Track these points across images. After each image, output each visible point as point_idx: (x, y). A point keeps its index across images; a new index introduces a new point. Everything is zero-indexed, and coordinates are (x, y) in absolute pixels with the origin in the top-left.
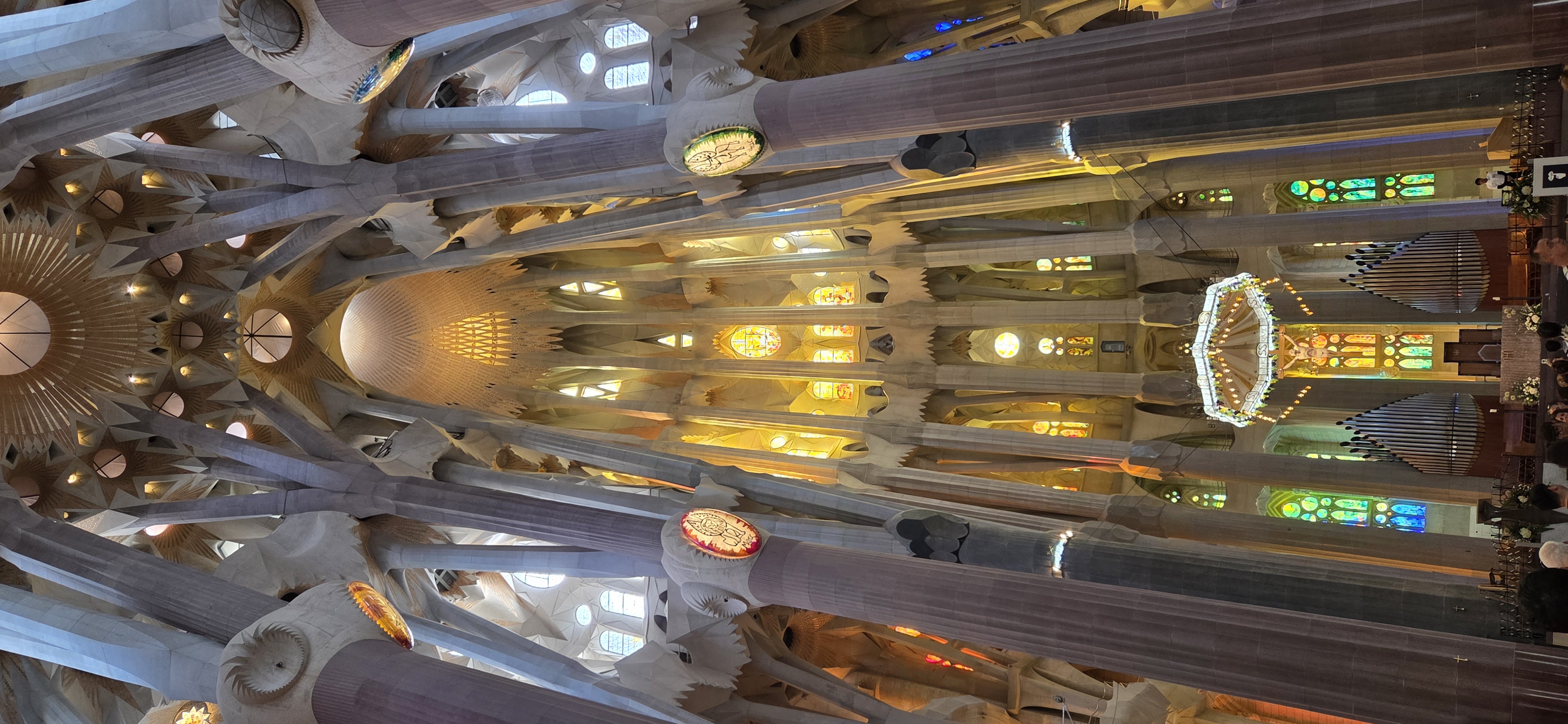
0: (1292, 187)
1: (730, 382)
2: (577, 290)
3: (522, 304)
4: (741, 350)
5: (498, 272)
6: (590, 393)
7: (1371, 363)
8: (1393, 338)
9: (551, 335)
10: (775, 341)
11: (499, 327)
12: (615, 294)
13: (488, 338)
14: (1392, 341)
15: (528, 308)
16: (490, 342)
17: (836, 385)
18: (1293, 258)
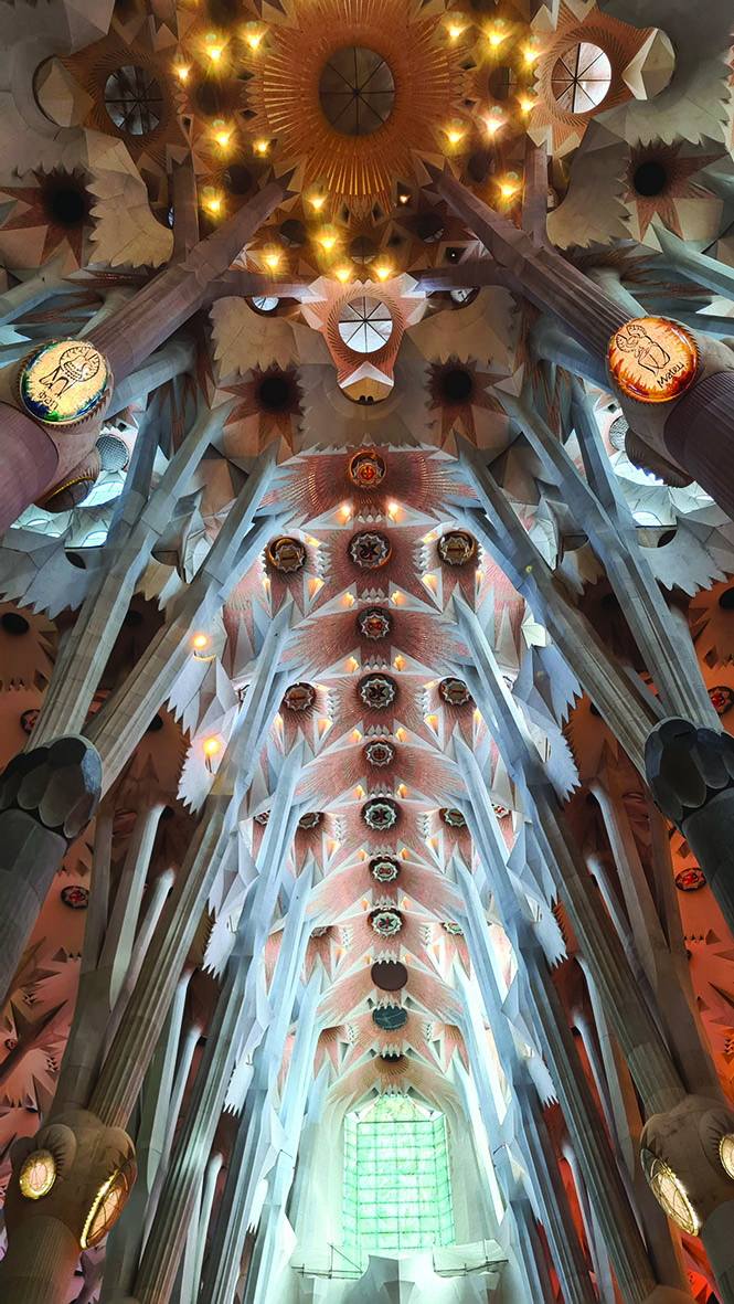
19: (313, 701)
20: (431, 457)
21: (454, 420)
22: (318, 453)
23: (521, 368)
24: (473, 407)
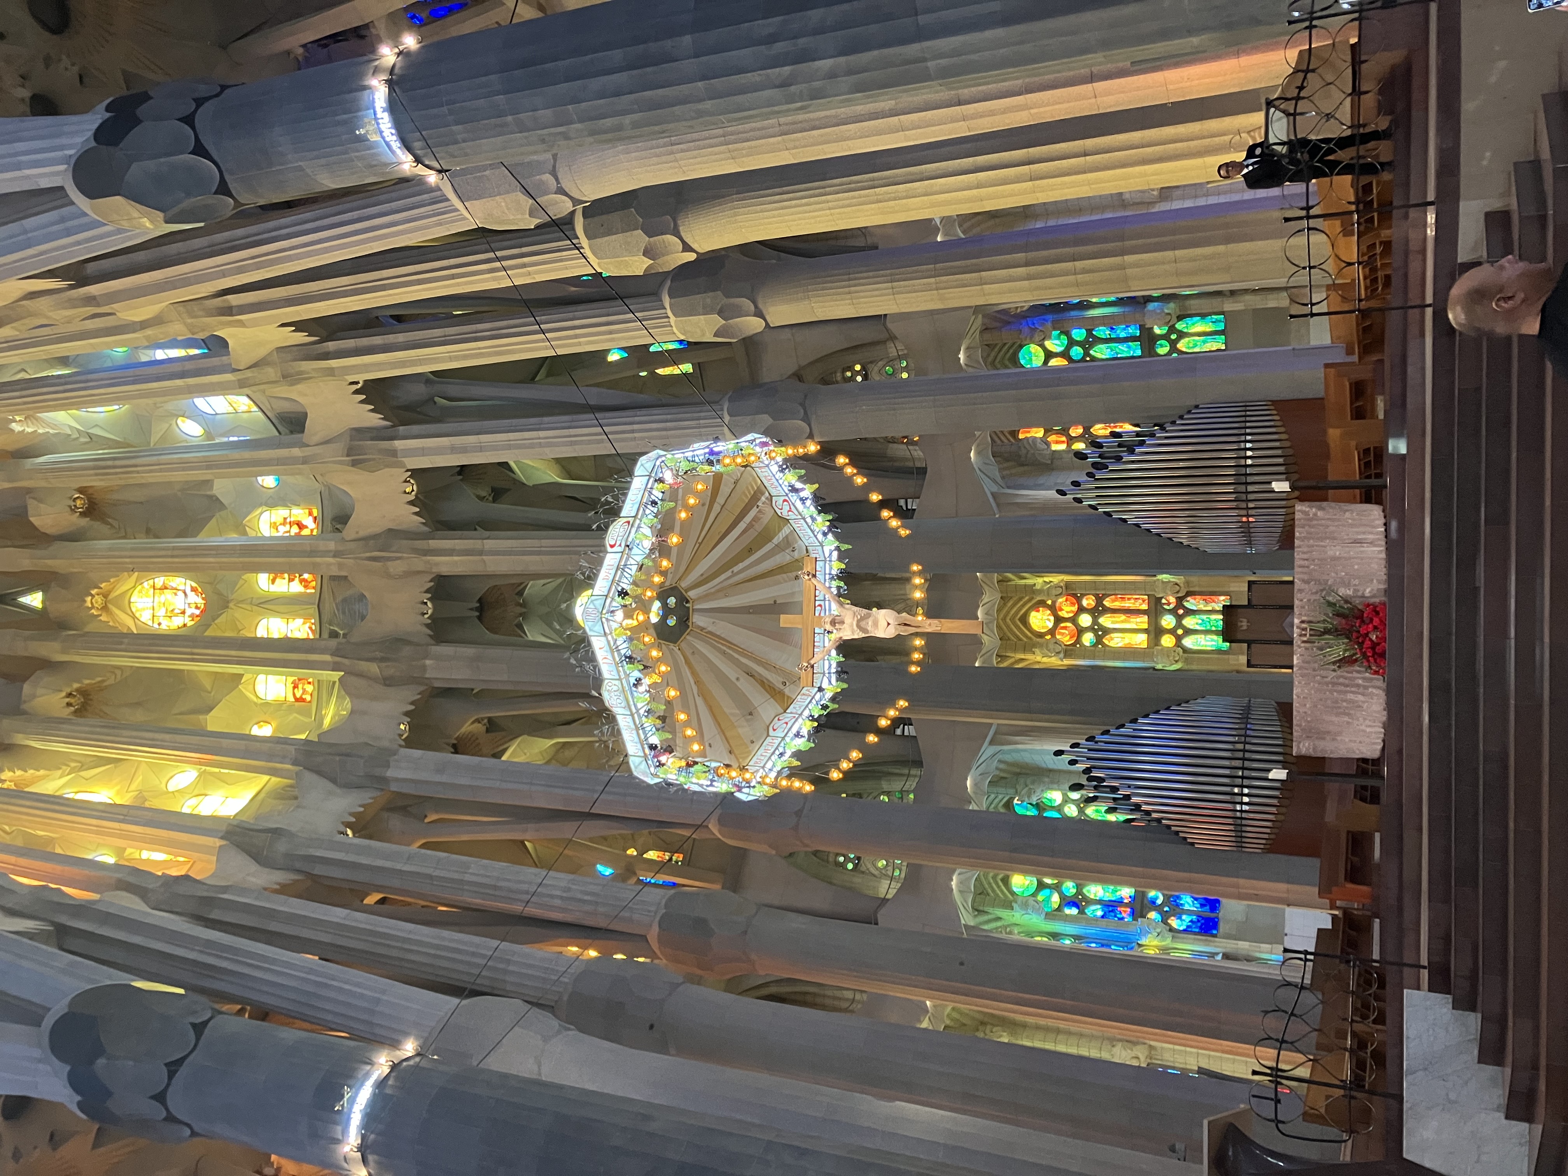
0: (1020, 355)
1: (118, 672)
4: (145, 617)
7: (1141, 640)
8: (1172, 600)
10: (200, 601)
14: (1172, 606)
17: (291, 679)
18: (1022, 469)
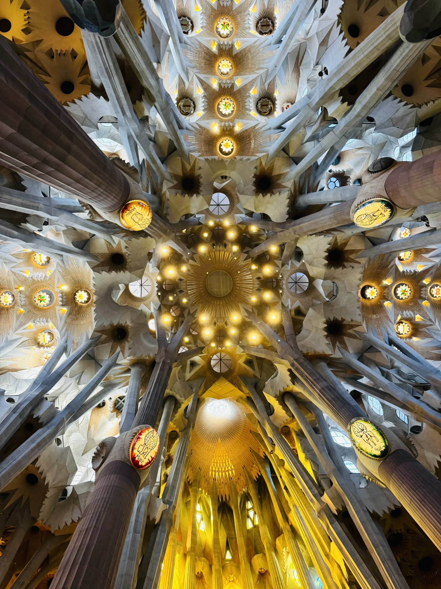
2: (249, 508)
3: (239, 481)
5: (253, 468)
6: (198, 517)
9: (226, 496)
11: (227, 473)
12: (249, 525)
13: (222, 469)
15: (237, 484)
16: (220, 469)
19: (258, 23)
20: (200, 154)
21: (190, 170)
22: (249, 157)
23: (163, 192)
24: (182, 175)
